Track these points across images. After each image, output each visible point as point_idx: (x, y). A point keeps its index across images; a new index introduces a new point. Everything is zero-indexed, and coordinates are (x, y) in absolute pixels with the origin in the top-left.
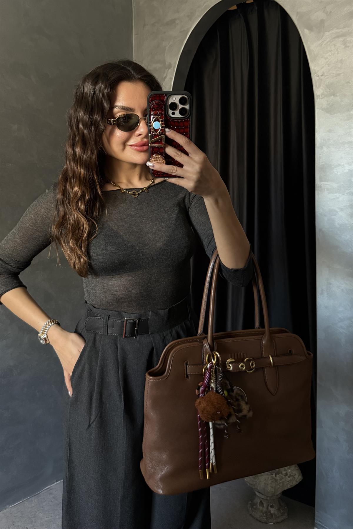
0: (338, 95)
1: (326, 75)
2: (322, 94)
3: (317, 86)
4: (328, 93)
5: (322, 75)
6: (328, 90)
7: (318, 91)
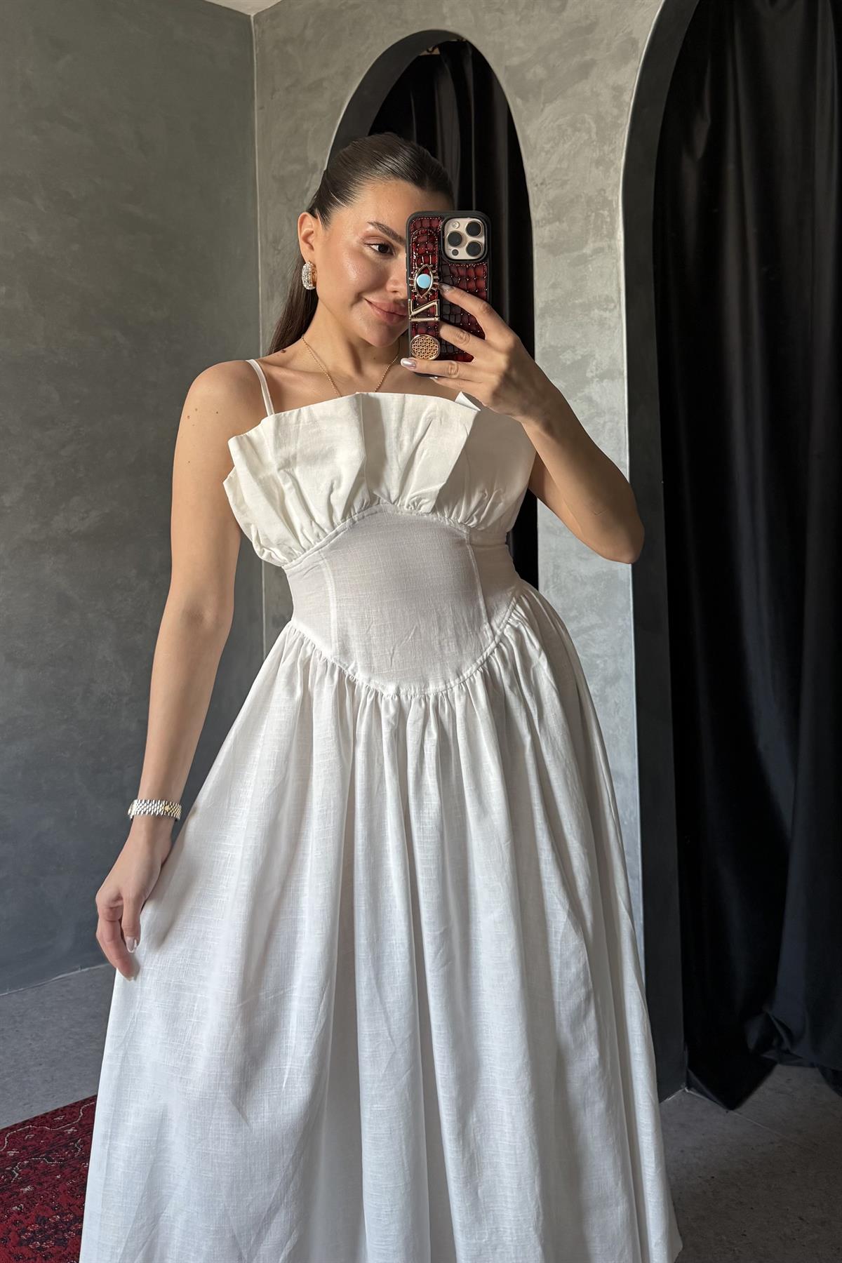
0: (564, 219)
1: (547, 182)
2: (544, 219)
3: (536, 203)
4: (551, 216)
5: (542, 184)
6: (551, 211)
7: (537, 213)
